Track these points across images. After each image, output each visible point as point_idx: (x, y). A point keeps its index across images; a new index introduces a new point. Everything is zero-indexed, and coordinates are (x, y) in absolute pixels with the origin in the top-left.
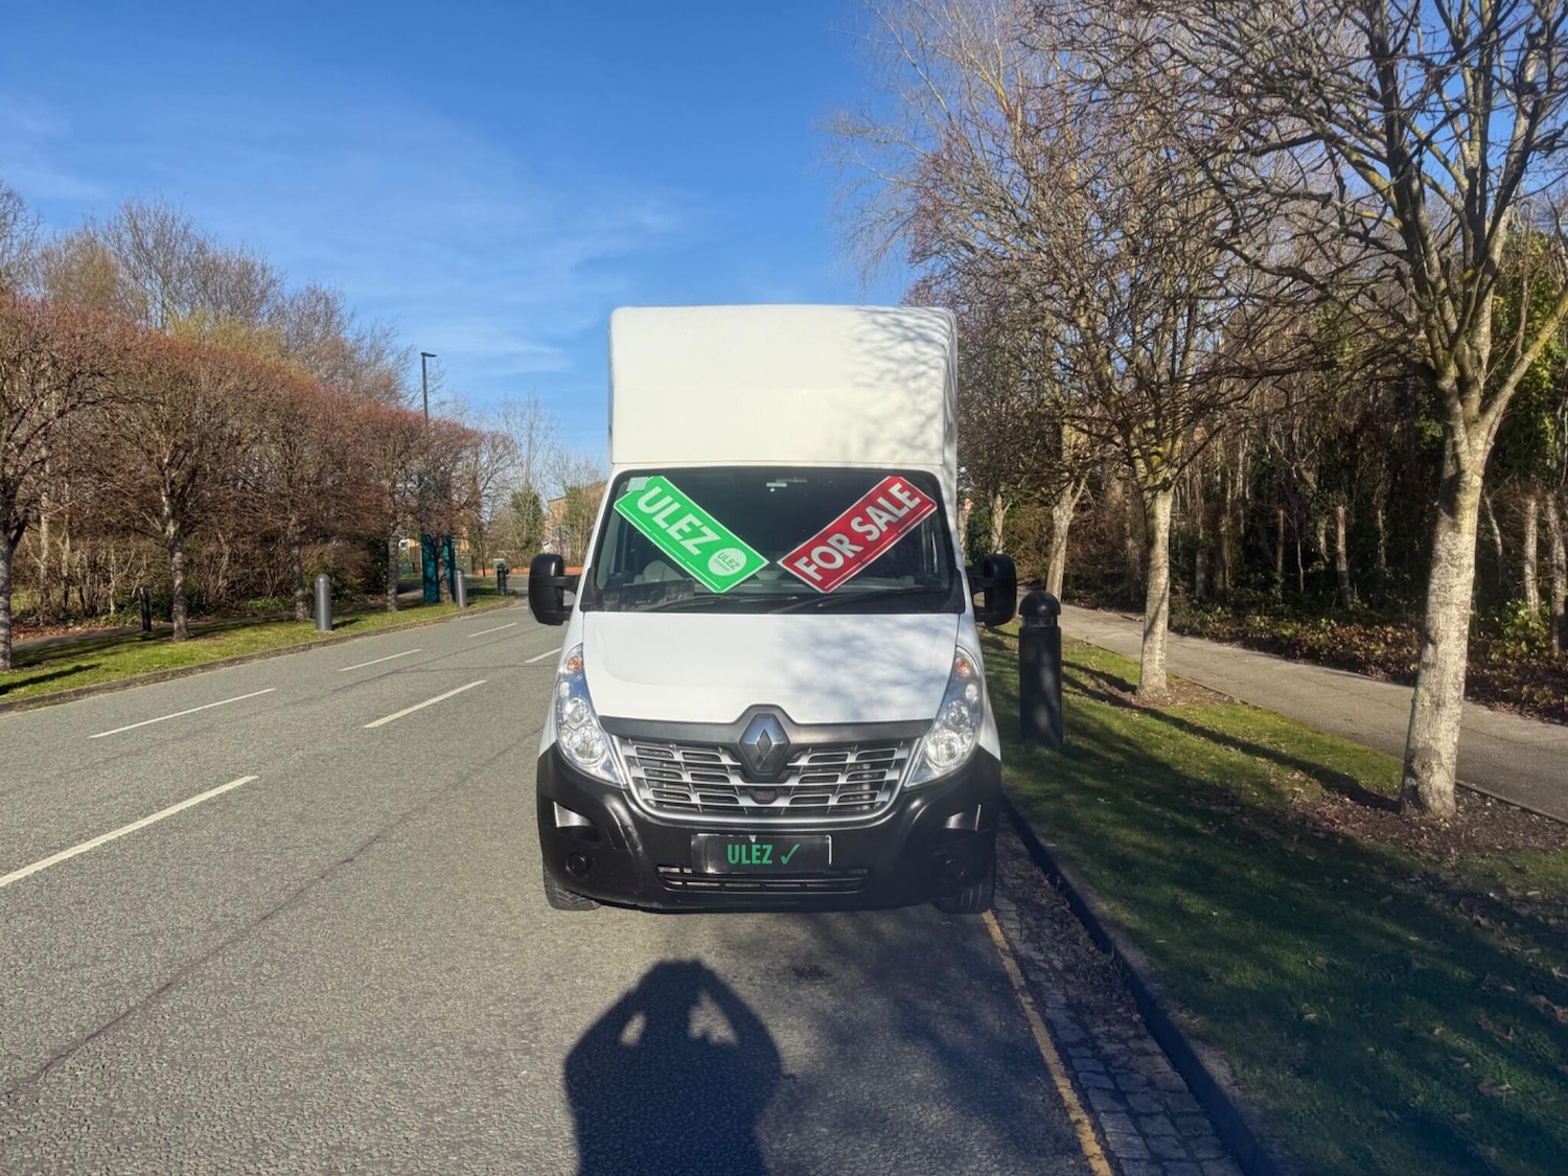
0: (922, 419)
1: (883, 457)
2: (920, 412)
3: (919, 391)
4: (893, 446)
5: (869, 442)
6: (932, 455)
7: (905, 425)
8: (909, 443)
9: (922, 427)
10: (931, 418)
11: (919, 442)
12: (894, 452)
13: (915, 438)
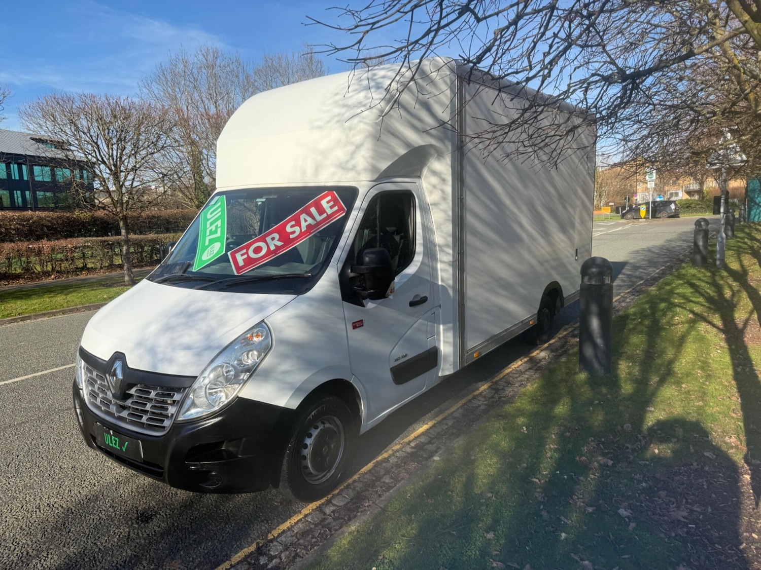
0: (353, 148)
1: (327, 178)
2: (352, 143)
3: (350, 128)
4: (332, 169)
5: (318, 168)
6: (359, 173)
7: (340, 154)
8: (343, 167)
9: (353, 154)
10: (359, 147)
11: (350, 165)
12: (334, 174)
13: (347, 162)
